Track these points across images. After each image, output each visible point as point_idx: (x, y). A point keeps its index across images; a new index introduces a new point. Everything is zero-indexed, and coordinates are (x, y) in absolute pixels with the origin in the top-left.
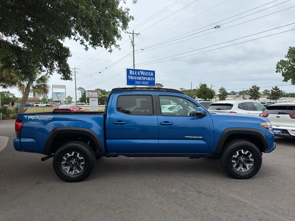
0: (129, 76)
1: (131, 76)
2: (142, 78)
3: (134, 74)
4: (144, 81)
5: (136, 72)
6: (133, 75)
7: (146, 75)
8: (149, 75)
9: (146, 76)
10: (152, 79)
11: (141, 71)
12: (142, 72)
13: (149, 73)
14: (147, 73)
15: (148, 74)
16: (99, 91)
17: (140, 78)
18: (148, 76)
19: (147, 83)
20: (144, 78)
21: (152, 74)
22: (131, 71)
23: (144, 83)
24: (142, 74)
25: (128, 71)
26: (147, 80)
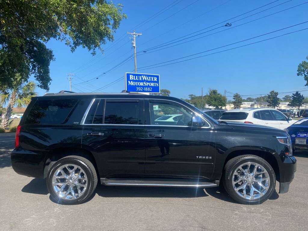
0: (129, 82)
1: (132, 82)
5: (137, 77)
8: (152, 80)
9: (149, 82)
10: (156, 84)
12: (144, 77)
13: (152, 78)
18: (151, 82)
19: (150, 89)
20: (146, 83)
21: (156, 79)
22: (131, 76)
23: (146, 90)
24: (145, 79)
25: (128, 75)
26: (150, 85)
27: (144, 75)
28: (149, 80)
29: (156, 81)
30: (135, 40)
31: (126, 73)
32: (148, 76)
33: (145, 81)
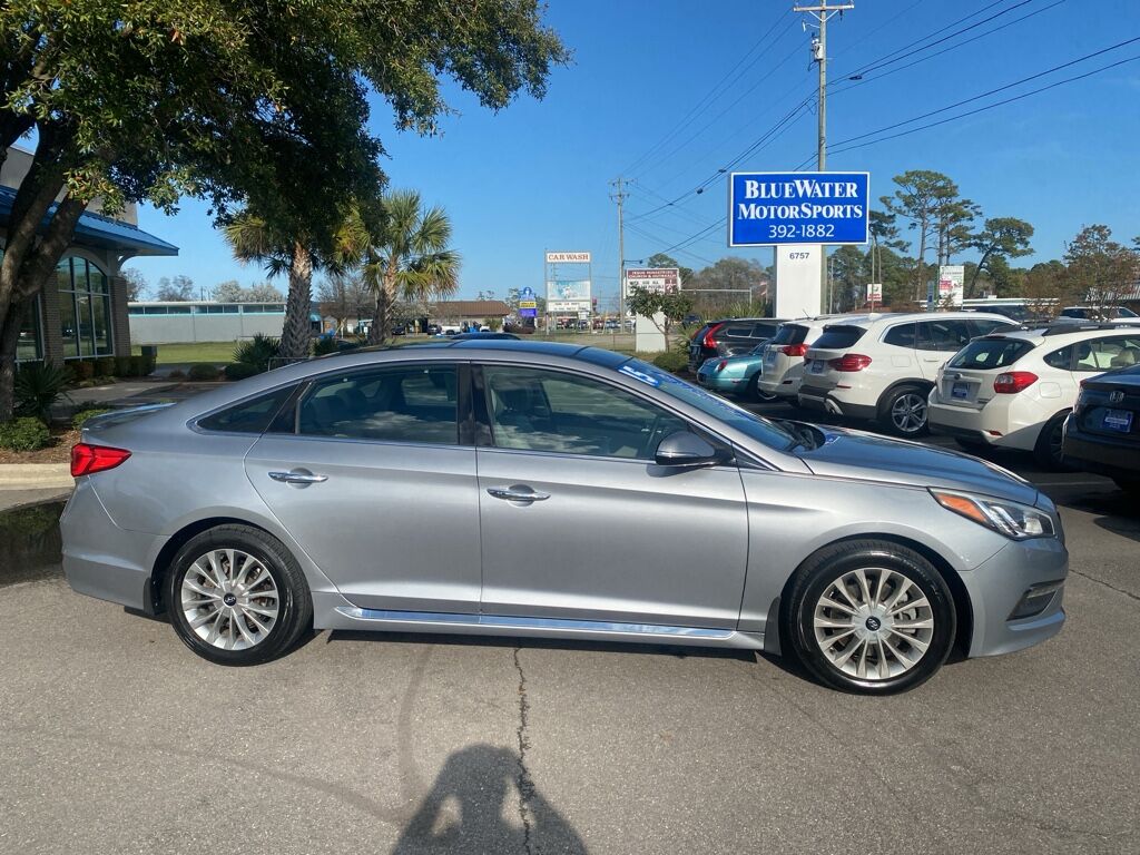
0: (742, 206)
1: (752, 206)
2: (799, 213)
3: (763, 196)
4: (810, 221)
5: (773, 186)
6: (759, 202)
7: (820, 195)
8: (837, 195)
9: (822, 202)
10: (852, 210)
11: (798, 182)
12: (802, 184)
13: (837, 185)
14: (827, 185)
15: (832, 189)
16: (675, 272)
17: (791, 212)
18: (832, 201)
19: (827, 230)
20: (811, 209)
21: (852, 190)
22: (752, 185)
23: (811, 233)
24: (805, 192)
25: (740, 183)
26: (825, 216)
27: (802, 178)
28: (823, 193)
29: (855, 195)
30: (824, 35)
31: (733, 174)
32: (821, 179)
33: (805, 198)
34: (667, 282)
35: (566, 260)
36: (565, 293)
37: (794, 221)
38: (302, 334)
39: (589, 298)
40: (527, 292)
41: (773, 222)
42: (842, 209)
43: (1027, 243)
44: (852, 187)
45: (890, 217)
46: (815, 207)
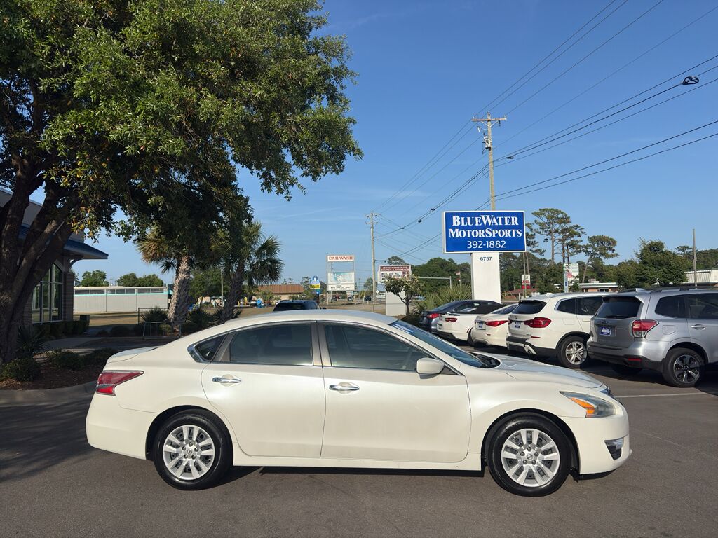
0: (451, 230)
1: (457, 230)
2: (485, 233)
3: (463, 224)
4: (492, 239)
5: (469, 218)
6: (460, 228)
7: (497, 224)
8: (506, 224)
9: (498, 228)
10: (516, 232)
11: (483, 217)
12: (486, 218)
13: (506, 218)
14: (500, 218)
15: (503, 221)
16: (408, 268)
17: (480, 234)
18: (504, 227)
19: (501, 244)
20: (492, 232)
21: (515, 221)
22: (456, 218)
23: (492, 246)
25: (449, 217)
26: (500, 235)
27: (485, 214)
28: (498, 222)
29: (517, 224)
30: (490, 134)
31: (444, 212)
32: (496, 215)
33: (488, 226)
34: (404, 273)
35: (339, 260)
36: (339, 279)
37: (482, 239)
38: (183, 307)
39: (353, 282)
40: (315, 279)
41: (469, 239)
42: (509, 231)
43: (613, 250)
44: (515, 219)
45: (532, 235)
46: (494, 231)
